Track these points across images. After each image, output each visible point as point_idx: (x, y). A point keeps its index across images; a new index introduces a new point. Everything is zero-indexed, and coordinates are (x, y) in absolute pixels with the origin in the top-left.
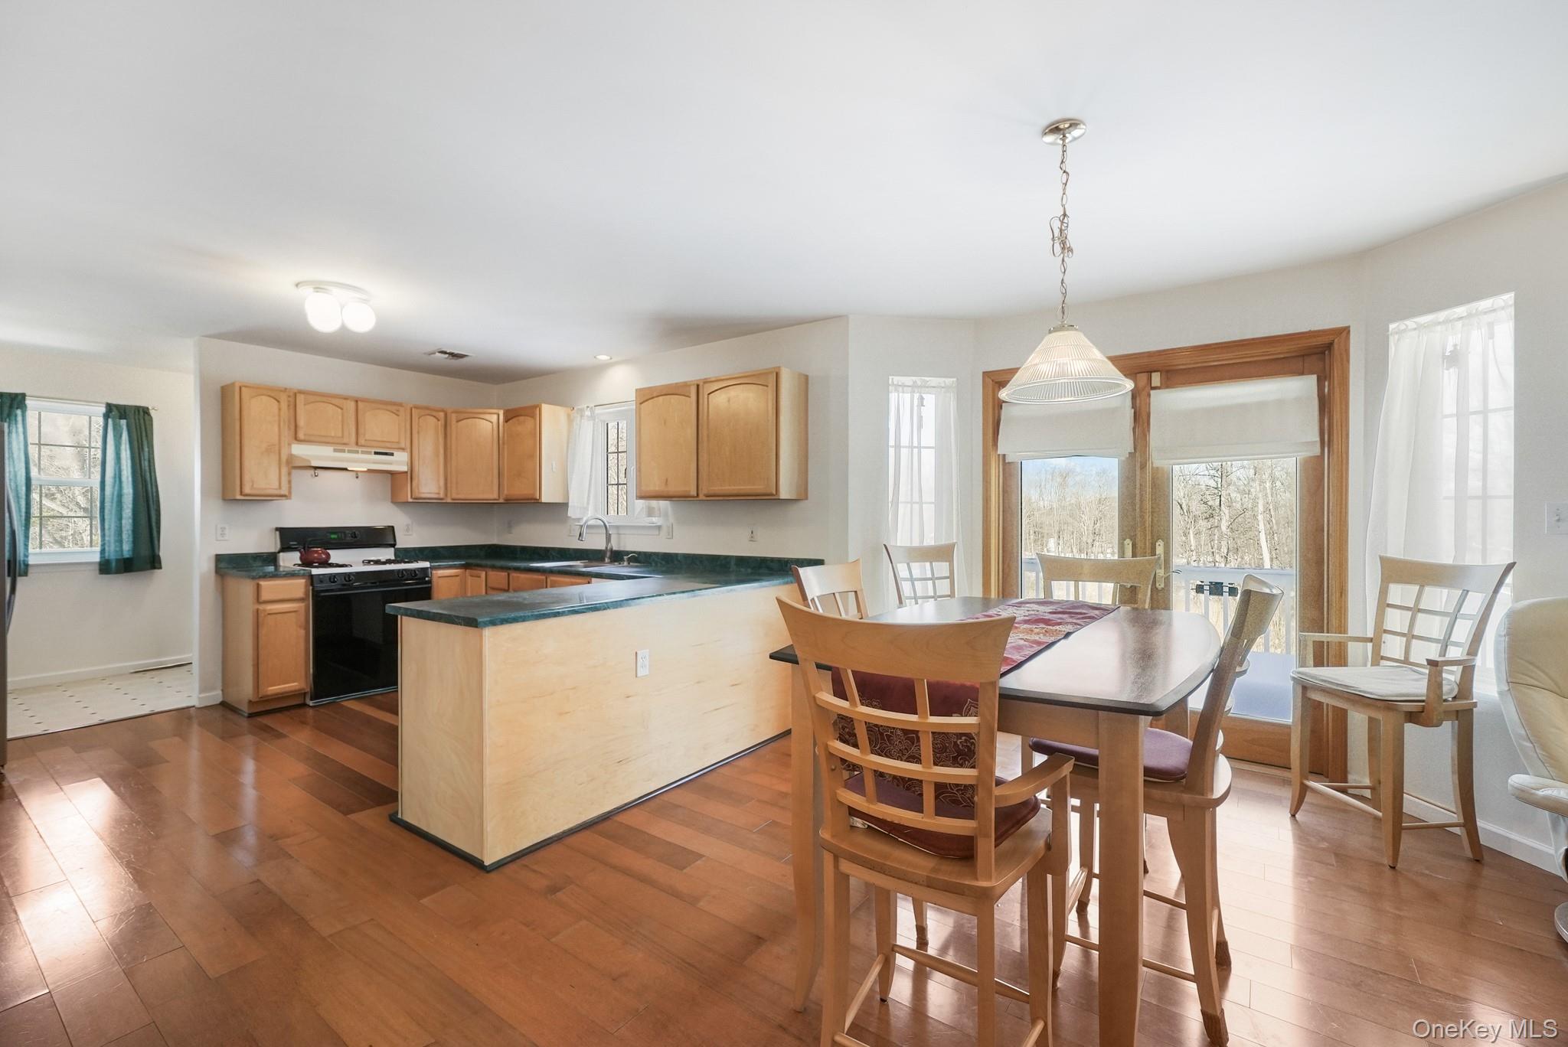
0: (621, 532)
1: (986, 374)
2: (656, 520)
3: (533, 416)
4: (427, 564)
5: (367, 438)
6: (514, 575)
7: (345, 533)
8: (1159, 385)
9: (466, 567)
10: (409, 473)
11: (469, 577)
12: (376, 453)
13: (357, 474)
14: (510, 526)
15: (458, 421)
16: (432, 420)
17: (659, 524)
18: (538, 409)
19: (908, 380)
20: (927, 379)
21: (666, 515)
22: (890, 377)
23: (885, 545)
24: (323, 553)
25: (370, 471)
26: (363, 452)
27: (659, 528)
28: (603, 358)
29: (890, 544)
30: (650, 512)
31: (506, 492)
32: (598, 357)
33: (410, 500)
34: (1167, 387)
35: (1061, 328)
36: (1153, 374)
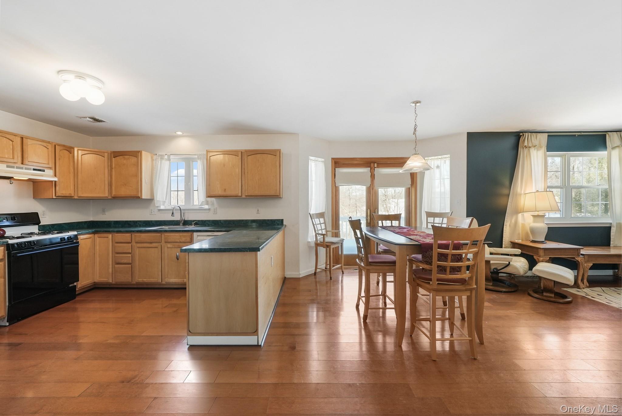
0: (189, 211)
1: (333, 159)
3: (136, 156)
4: (75, 233)
5: (29, 160)
6: (134, 235)
8: (376, 167)
9: (94, 233)
10: (54, 182)
11: (98, 238)
12: (34, 169)
15: (82, 155)
16: (67, 153)
17: (208, 208)
18: (140, 153)
19: (314, 158)
20: (318, 158)
21: (213, 204)
22: (309, 157)
23: (309, 213)
25: (28, 180)
26: (26, 169)
27: (209, 210)
28: (179, 133)
29: (311, 213)
30: (207, 203)
31: (114, 194)
32: (176, 133)
33: (54, 197)
34: (378, 168)
35: (415, 154)
36: (375, 164)
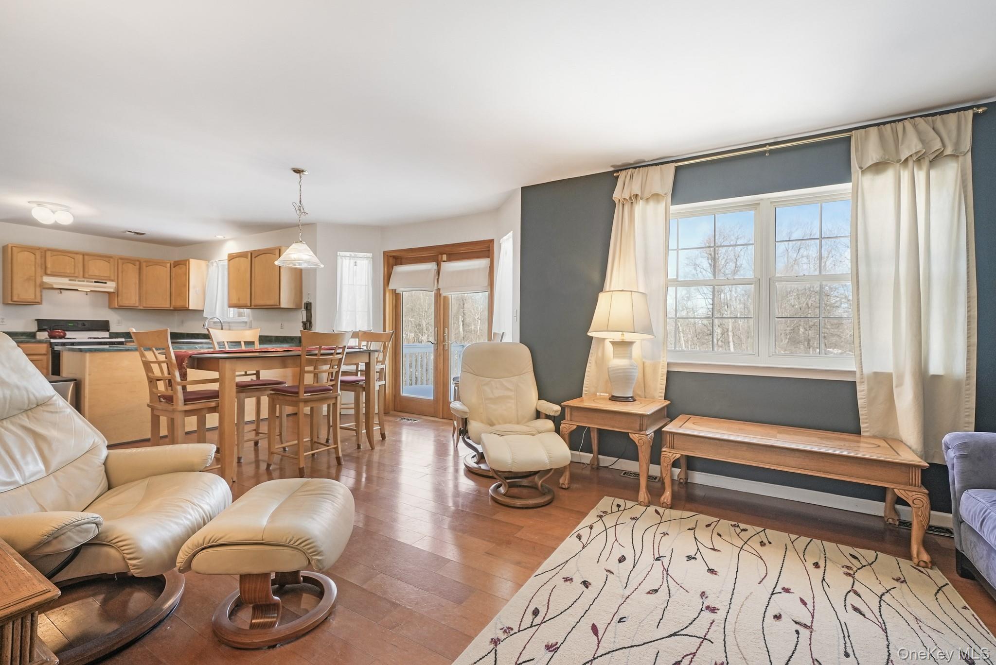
0: (231, 325)
1: (385, 253)
2: (245, 319)
3: (185, 265)
5: (89, 274)
7: (78, 323)
8: (446, 260)
10: (116, 294)
12: (95, 282)
13: (87, 293)
14: (182, 322)
15: (147, 267)
16: (131, 266)
17: (246, 321)
18: (188, 261)
19: (348, 254)
20: (356, 253)
21: (249, 316)
22: (338, 252)
24: (62, 332)
25: (91, 291)
26: (87, 281)
27: (246, 322)
28: (222, 237)
30: (240, 315)
31: (173, 304)
32: (218, 237)
33: (117, 306)
34: (448, 261)
36: (443, 255)
